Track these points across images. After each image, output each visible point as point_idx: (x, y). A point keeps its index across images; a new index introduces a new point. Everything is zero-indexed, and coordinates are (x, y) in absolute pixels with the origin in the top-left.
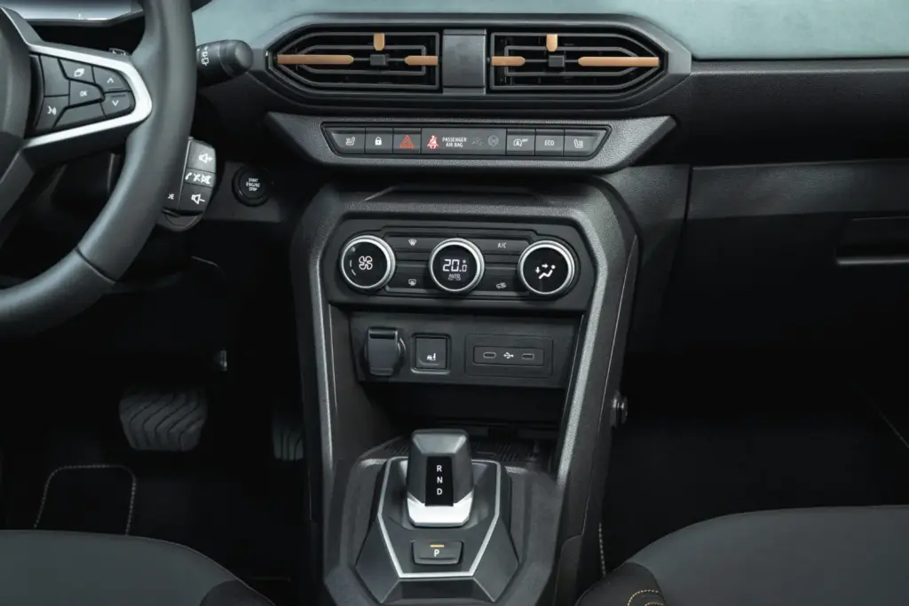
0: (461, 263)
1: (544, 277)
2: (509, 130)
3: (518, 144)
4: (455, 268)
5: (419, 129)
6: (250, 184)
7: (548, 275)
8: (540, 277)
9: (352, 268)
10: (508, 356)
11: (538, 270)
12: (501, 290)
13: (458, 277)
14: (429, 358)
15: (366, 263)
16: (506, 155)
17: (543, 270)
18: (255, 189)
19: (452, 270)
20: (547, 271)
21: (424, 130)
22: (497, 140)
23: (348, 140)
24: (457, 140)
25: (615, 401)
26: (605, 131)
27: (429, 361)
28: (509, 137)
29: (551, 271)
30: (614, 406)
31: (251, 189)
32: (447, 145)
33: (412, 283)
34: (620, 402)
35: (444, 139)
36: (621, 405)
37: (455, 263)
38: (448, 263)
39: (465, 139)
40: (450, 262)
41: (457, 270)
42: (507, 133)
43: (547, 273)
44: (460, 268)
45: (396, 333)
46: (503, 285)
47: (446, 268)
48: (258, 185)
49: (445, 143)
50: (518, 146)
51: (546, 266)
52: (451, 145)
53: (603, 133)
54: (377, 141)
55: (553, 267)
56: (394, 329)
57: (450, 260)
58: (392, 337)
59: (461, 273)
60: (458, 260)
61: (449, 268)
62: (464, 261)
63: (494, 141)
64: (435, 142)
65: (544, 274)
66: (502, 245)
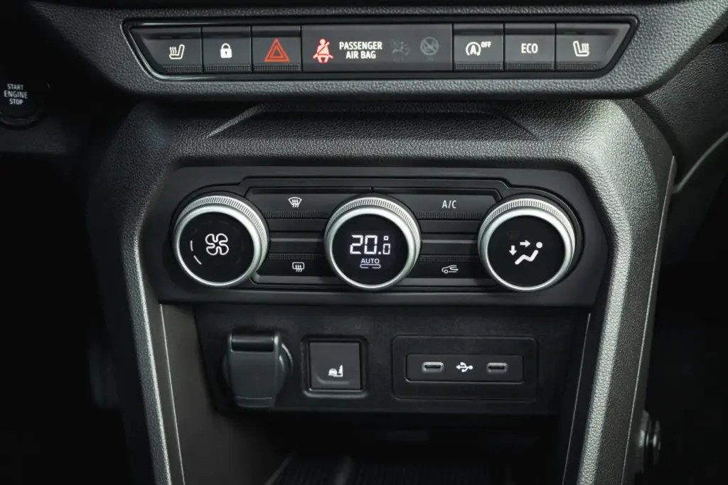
0: (381, 242)
1: (524, 261)
2: (457, 27)
3: (473, 50)
4: (370, 249)
5: (298, 28)
6: (10, 94)
7: (531, 259)
8: (518, 262)
9: (194, 253)
10: (463, 367)
11: (513, 251)
12: (451, 275)
13: (377, 264)
14: (333, 372)
15: (217, 244)
16: (453, 71)
17: (521, 251)
18: (21, 102)
19: (366, 252)
20: (528, 251)
21: (305, 28)
22: (437, 46)
23: (173, 50)
24: (365, 45)
25: (643, 434)
26: (628, 26)
27: (332, 378)
28: (457, 38)
29: (536, 253)
30: (641, 443)
31: (12, 102)
32: (348, 55)
33: (299, 268)
34: (650, 434)
35: (341, 45)
36: (651, 438)
37: (371, 241)
38: (358, 240)
39: (380, 45)
40: (363, 239)
41: (374, 253)
42: (455, 33)
43: (530, 255)
44: (380, 249)
45: (276, 340)
46: (453, 269)
47: (356, 249)
48: (24, 95)
49: (344, 52)
50: (474, 56)
51: (527, 244)
52: (355, 55)
53: (624, 28)
54: (223, 51)
55: (539, 245)
56: (271, 333)
57: (361, 237)
58: (270, 348)
59: (382, 257)
60: (376, 237)
61: (361, 249)
62: (386, 238)
63: (430, 47)
64: (326, 51)
65: (524, 257)
66: (448, 204)
